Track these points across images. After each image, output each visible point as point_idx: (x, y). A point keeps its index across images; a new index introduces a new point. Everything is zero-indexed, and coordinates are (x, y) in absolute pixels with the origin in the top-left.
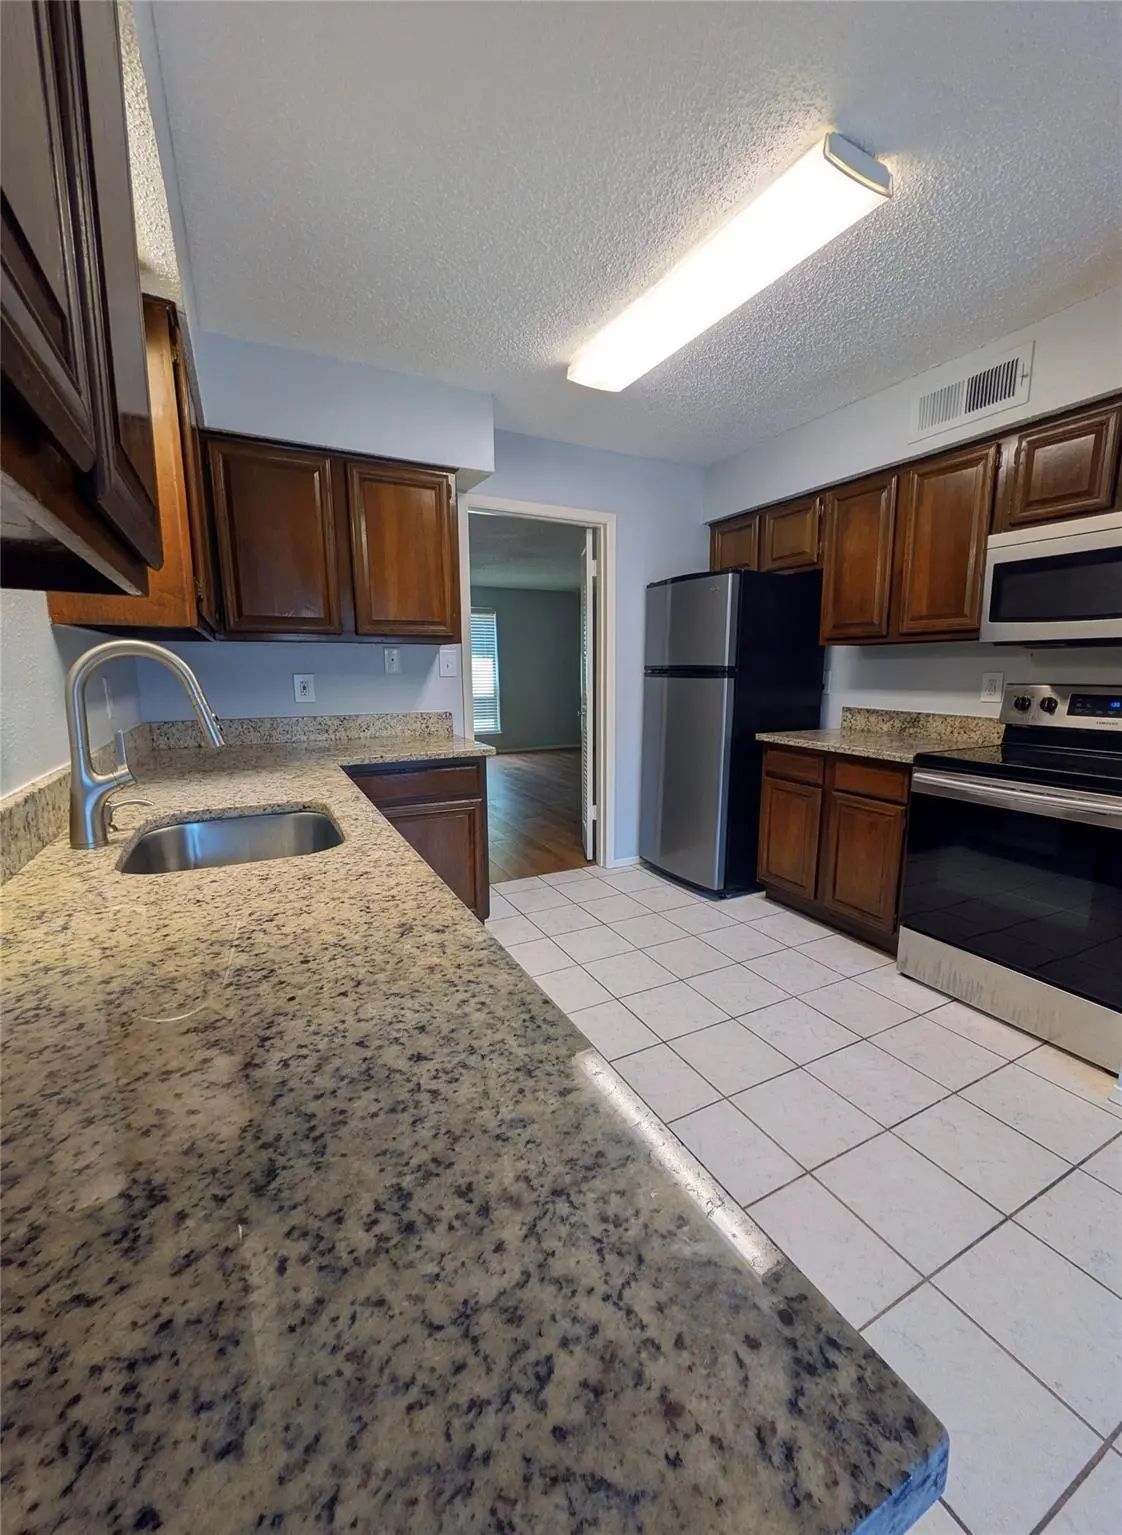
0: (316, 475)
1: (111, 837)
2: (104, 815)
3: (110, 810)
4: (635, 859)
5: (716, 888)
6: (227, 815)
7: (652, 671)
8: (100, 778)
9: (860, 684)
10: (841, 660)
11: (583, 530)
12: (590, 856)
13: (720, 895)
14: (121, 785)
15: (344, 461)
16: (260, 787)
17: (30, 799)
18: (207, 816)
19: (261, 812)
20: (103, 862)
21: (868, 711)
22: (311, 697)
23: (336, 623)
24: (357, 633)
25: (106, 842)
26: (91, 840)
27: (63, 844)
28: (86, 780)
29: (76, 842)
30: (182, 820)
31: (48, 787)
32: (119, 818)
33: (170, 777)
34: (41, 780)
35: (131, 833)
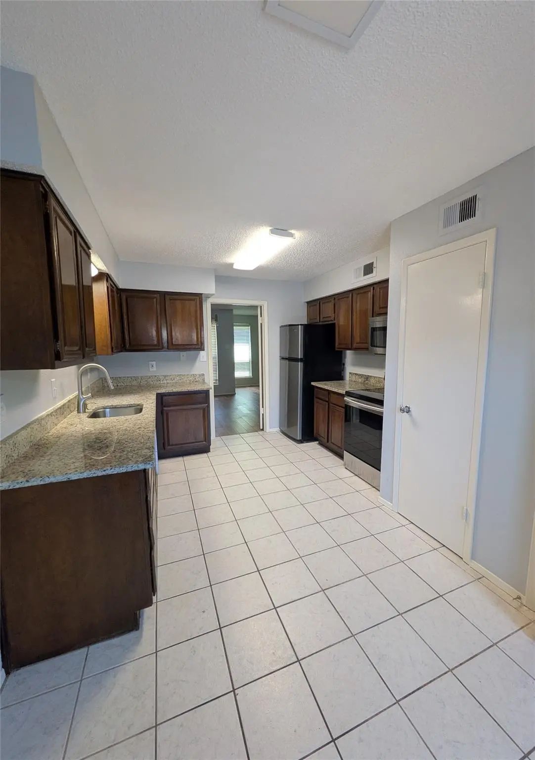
0: (155, 300)
1: (86, 411)
2: (85, 406)
3: (87, 405)
4: (278, 429)
5: (298, 439)
6: (117, 406)
7: (282, 358)
8: (84, 396)
9: (355, 364)
10: (349, 355)
11: (257, 307)
12: (261, 428)
13: (301, 442)
14: (88, 398)
15: (164, 294)
16: (129, 399)
17: (69, 401)
18: (111, 407)
19: (126, 406)
20: (84, 416)
21: (356, 374)
22: (155, 369)
23: (161, 345)
24: (168, 348)
25: (85, 412)
26: (82, 411)
27: (75, 412)
28: (81, 397)
29: (79, 412)
30: (105, 408)
31: (73, 398)
32: (89, 406)
33: (105, 396)
34: (71, 397)
35: (91, 410)
